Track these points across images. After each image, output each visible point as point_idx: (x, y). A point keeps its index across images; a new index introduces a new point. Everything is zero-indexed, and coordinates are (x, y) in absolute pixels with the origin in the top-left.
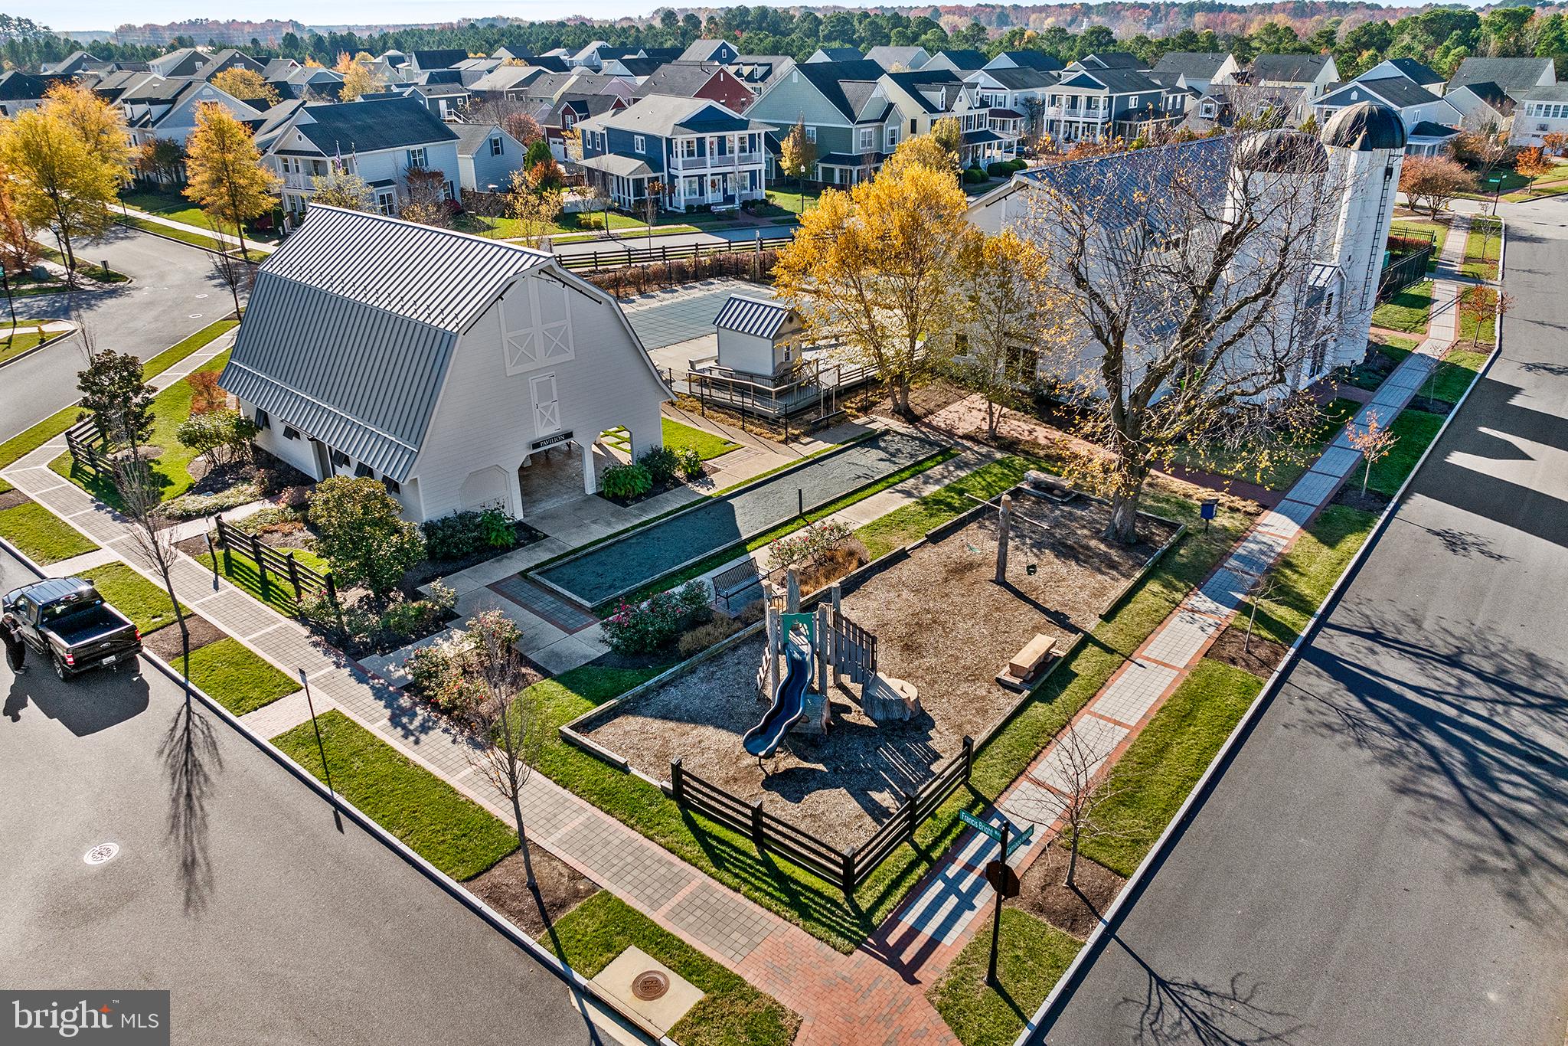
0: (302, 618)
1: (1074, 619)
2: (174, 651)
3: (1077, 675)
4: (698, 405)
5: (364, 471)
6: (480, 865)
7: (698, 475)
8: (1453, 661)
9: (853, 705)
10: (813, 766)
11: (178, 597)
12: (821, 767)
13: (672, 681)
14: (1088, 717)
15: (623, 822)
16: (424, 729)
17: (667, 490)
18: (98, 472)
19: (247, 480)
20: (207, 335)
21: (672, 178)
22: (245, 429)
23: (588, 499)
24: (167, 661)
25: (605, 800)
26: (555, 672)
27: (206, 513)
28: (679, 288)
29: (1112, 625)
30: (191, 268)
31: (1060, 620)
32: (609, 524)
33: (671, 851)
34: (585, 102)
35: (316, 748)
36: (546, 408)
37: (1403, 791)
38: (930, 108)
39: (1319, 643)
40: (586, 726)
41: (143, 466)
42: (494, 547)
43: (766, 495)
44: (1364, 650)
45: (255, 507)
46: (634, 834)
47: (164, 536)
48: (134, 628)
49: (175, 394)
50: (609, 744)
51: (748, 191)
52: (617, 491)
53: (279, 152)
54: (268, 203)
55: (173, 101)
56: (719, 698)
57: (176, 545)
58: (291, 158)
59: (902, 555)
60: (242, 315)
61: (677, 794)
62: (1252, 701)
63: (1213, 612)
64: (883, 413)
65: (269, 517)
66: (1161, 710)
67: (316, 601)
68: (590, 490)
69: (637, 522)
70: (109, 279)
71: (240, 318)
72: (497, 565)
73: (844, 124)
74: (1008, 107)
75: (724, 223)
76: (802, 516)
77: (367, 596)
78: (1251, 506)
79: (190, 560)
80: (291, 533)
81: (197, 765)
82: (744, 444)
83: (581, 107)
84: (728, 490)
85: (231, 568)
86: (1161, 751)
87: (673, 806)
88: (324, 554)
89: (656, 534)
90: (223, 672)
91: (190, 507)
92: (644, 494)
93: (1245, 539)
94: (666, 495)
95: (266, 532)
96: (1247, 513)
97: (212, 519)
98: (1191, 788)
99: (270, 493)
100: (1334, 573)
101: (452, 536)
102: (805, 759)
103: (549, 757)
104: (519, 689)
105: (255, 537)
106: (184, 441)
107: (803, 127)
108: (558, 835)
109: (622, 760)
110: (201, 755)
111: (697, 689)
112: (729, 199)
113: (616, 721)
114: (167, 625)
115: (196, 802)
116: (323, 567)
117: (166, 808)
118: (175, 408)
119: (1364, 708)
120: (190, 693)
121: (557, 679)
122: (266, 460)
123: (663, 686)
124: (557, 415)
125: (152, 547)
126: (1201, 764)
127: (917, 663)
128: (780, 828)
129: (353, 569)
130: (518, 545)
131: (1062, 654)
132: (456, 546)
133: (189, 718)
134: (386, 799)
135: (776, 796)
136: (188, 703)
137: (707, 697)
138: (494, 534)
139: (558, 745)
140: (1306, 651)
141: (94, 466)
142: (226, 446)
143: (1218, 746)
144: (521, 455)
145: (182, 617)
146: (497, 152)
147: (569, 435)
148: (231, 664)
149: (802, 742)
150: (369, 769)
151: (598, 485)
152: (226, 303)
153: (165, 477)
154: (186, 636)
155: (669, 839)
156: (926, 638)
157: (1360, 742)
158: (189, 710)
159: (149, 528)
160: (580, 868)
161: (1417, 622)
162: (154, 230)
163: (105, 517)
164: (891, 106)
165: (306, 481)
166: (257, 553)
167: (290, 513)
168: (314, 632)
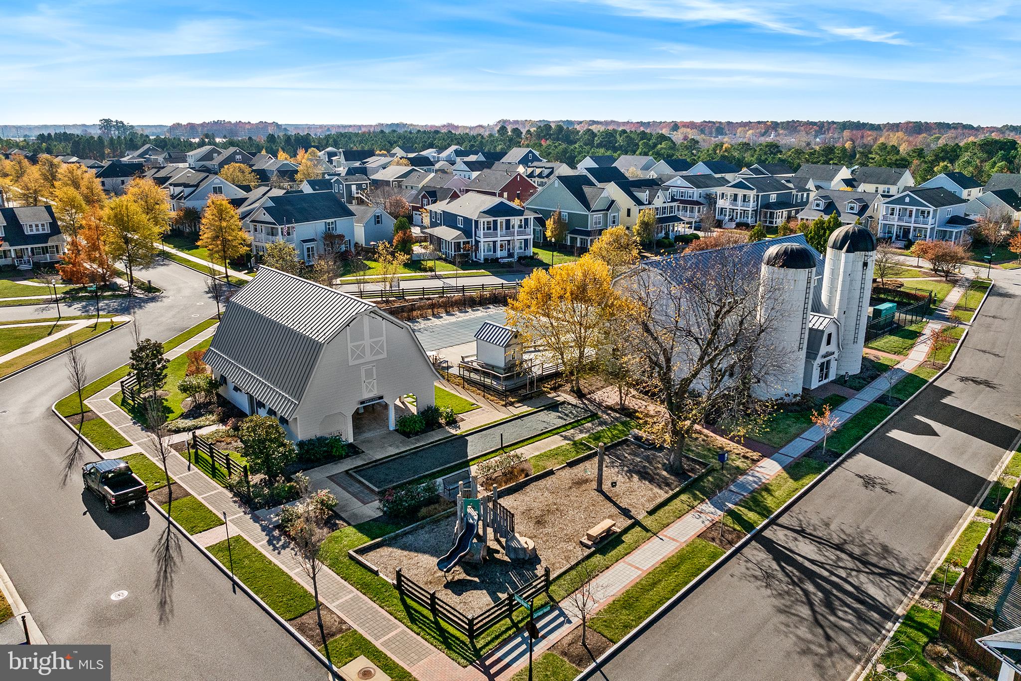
0: (230, 488)
1: (633, 512)
2: (164, 501)
3: (624, 542)
4: (462, 381)
5: (271, 412)
6: (297, 613)
7: (452, 422)
8: (839, 547)
9: (501, 550)
10: (472, 579)
11: (169, 473)
12: (477, 579)
13: (411, 532)
14: (622, 564)
15: (371, 599)
16: (284, 547)
17: (433, 430)
18: (135, 404)
19: (211, 412)
20: (201, 328)
21: (477, 242)
22: (213, 385)
23: (390, 432)
24: (160, 505)
25: (364, 588)
26: (353, 524)
27: (189, 430)
28: (470, 310)
29: (653, 517)
30: (196, 286)
31: (626, 513)
32: (398, 447)
33: (391, 614)
34: (435, 192)
35: (227, 553)
36: (369, 383)
37: (781, 611)
38: (639, 202)
39: (767, 533)
40: (362, 551)
41: (158, 401)
42: (334, 456)
43: (486, 435)
44: (791, 538)
45: (214, 428)
46: (375, 605)
47: (166, 441)
48: (145, 487)
49: (179, 361)
50: (371, 561)
51: (523, 251)
52: (405, 429)
53: (252, 221)
54: (244, 250)
55: (197, 186)
56: (433, 542)
57: (171, 446)
58: (259, 225)
59: (551, 473)
60: (221, 317)
61: (399, 586)
62: (715, 561)
63: (712, 513)
64: (565, 392)
65: (221, 434)
66: (662, 563)
67: (237, 479)
68: (392, 427)
69: (413, 447)
70: (151, 291)
71: (219, 318)
72: (334, 466)
73: (583, 211)
74: (695, 199)
75: (504, 270)
76: (502, 448)
77: (265, 478)
78: (756, 455)
79: (177, 454)
80: (231, 443)
81: (171, 557)
82: (482, 405)
83: (432, 195)
84: (466, 431)
85: (198, 460)
86: (654, 584)
87: (396, 593)
88: (245, 455)
89: (420, 454)
90: (188, 512)
91: (180, 426)
92: (420, 432)
93: (747, 474)
94: (432, 432)
95: (218, 441)
96: (753, 460)
97: (191, 433)
98: (664, 603)
99: (223, 420)
100: (789, 495)
101: (312, 449)
102: (469, 575)
103: (341, 566)
104: (333, 531)
105: (211, 444)
106: (181, 390)
107: (560, 213)
108: (338, 603)
109: (376, 569)
110: (173, 553)
111: (423, 536)
112: (510, 255)
113: (378, 550)
114: (162, 487)
115: (168, 574)
116: (244, 462)
117: (154, 576)
118: (179, 370)
119: (778, 568)
120: (170, 522)
121: (354, 527)
122: (223, 402)
123: (405, 534)
124: (375, 388)
125: (159, 446)
126: (674, 591)
127: (541, 530)
128: (447, 607)
129: (259, 464)
130: (347, 456)
131: (619, 530)
132: (314, 455)
133: (169, 534)
134: (258, 579)
135: (449, 592)
136: (169, 527)
137: (427, 541)
138: (335, 449)
139: (346, 560)
140: (758, 537)
141: (133, 401)
142: (203, 393)
143: (687, 583)
144: (354, 407)
145: (170, 483)
146: (378, 222)
147: (381, 398)
148: (191, 509)
149: (469, 566)
150: (252, 565)
151: (396, 425)
152: (214, 308)
153: (169, 408)
154: (170, 493)
155: (391, 608)
156: (550, 518)
157: (768, 586)
158: (169, 530)
159: (158, 436)
160: (345, 618)
161: (827, 525)
162: (179, 260)
163: (137, 428)
164: (613, 202)
165: (241, 415)
166: (211, 452)
167: (232, 432)
168: (235, 496)
